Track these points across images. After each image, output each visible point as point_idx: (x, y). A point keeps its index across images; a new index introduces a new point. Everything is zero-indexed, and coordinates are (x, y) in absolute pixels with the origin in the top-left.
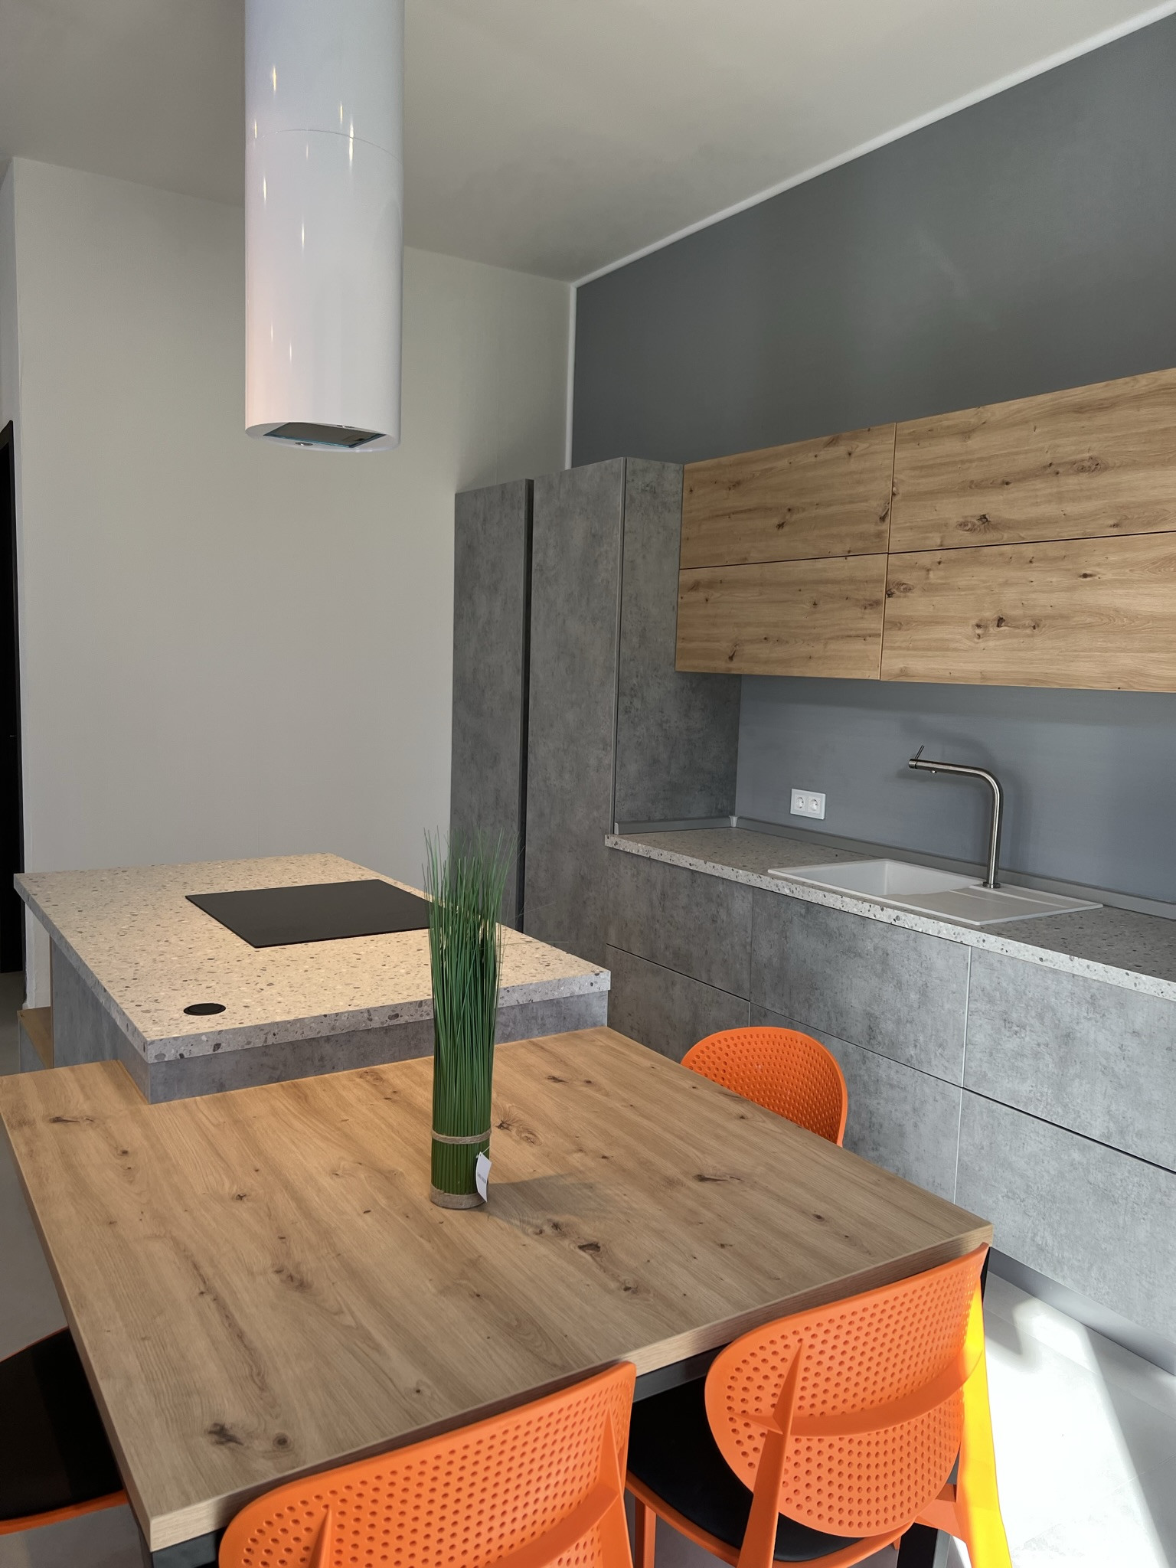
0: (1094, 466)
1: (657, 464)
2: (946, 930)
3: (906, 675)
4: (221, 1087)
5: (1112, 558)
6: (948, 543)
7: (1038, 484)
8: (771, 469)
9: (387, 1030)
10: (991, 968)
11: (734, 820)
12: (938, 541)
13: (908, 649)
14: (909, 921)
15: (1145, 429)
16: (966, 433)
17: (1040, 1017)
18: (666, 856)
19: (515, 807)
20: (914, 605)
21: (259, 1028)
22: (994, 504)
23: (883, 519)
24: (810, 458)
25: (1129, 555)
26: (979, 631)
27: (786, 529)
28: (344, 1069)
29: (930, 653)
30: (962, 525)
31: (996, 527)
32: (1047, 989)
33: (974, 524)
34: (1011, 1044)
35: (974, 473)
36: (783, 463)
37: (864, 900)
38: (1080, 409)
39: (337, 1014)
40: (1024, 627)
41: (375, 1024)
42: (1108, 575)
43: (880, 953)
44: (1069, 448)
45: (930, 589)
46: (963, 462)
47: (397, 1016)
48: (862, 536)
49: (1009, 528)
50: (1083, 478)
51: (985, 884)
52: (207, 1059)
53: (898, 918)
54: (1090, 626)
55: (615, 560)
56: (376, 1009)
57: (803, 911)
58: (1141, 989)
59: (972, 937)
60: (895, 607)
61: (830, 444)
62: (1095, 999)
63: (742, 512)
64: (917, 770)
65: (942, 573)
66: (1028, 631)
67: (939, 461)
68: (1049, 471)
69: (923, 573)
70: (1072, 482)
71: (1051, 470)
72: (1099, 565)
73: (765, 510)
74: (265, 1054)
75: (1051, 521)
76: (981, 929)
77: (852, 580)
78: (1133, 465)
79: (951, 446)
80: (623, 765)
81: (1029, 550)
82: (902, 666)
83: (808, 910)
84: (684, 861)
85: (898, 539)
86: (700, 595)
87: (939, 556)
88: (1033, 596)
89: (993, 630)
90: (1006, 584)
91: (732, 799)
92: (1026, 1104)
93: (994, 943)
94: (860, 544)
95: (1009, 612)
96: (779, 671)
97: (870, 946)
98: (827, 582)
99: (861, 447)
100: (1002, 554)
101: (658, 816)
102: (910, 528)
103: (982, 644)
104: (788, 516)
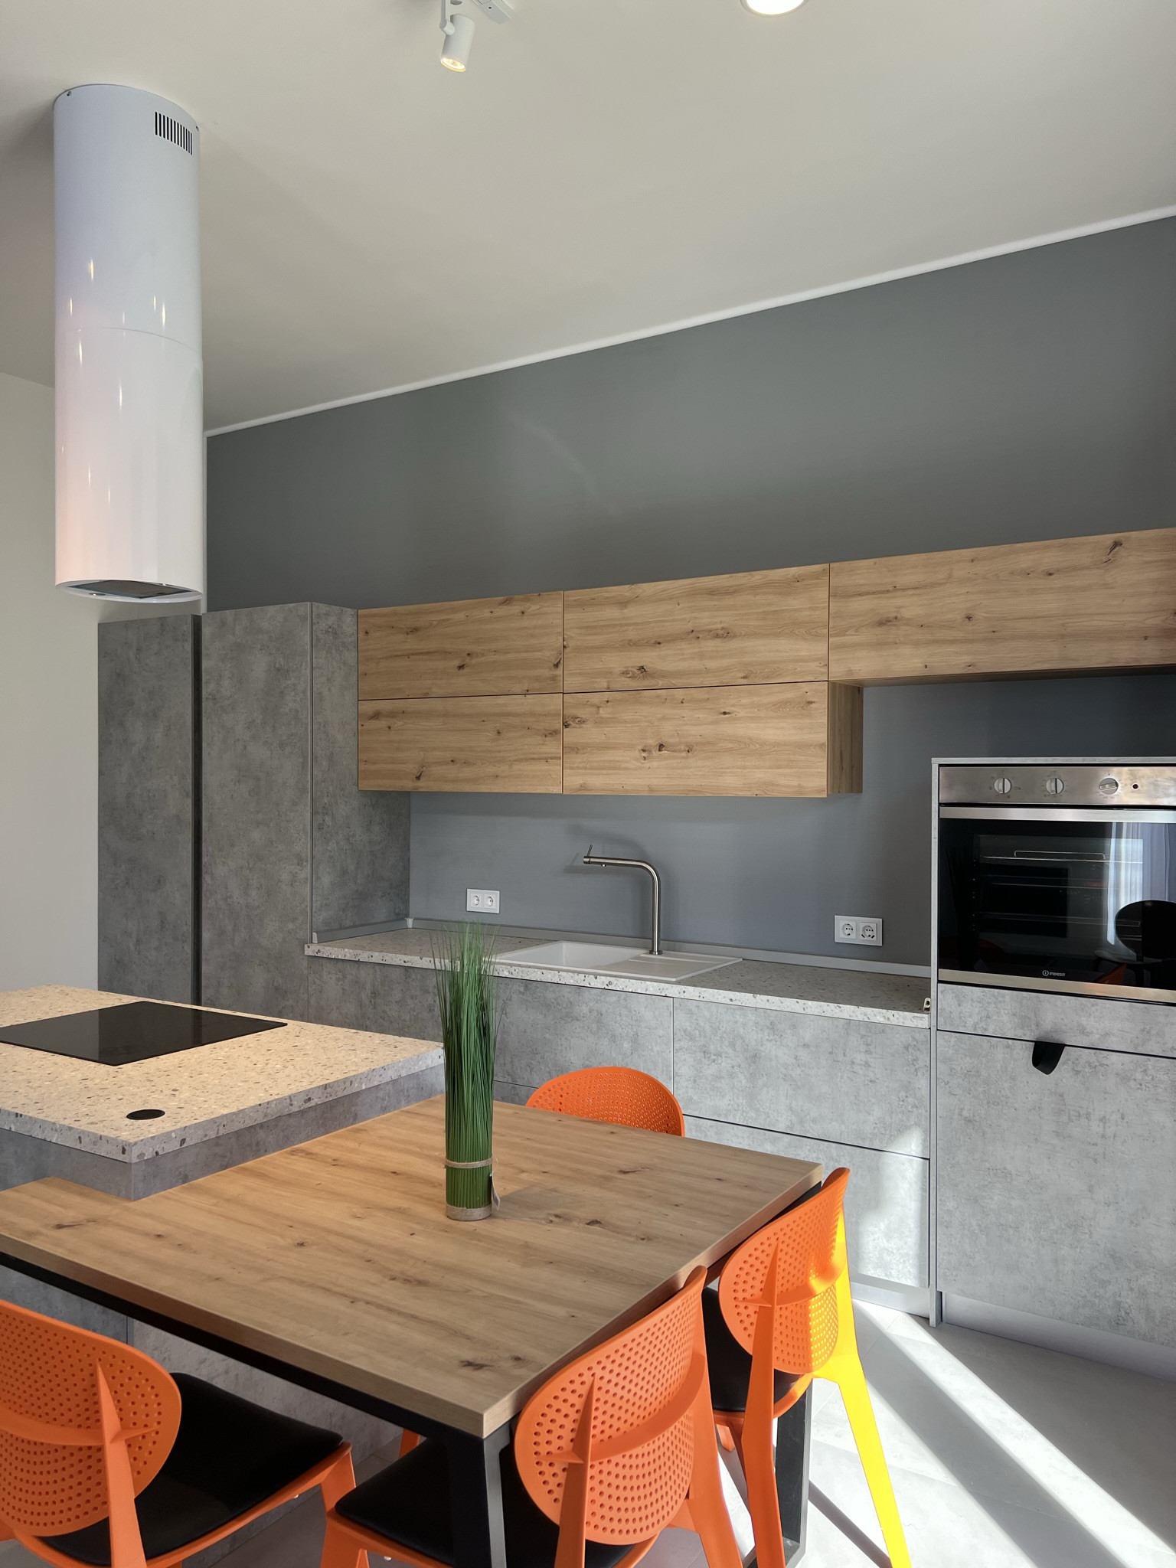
0: (726, 634)
1: (337, 609)
2: (652, 987)
3: (586, 789)
5: (744, 701)
6: (614, 686)
7: (683, 645)
8: (449, 619)
9: (302, 1112)
10: (690, 1012)
11: (410, 922)
12: (605, 685)
13: (585, 768)
14: (620, 984)
15: (761, 610)
16: (624, 603)
17: (732, 1045)
18: (377, 957)
19: (188, 928)
20: (591, 734)
21: (213, 1121)
22: (649, 658)
23: (556, 666)
24: (486, 614)
25: (756, 699)
26: (644, 754)
27: (466, 670)
28: (274, 1151)
29: (604, 772)
30: (625, 673)
31: (652, 676)
32: (736, 1022)
33: (634, 673)
34: (710, 1070)
35: (632, 634)
36: (461, 616)
37: (579, 973)
38: (712, 592)
39: (268, 1102)
40: (680, 751)
41: (295, 1109)
42: (742, 713)
43: (595, 1014)
44: (706, 619)
45: (599, 722)
46: (621, 625)
47: (309, 1099)
48: (537, 679)
49: (663, 677)
50: (718, 642)
51: (652, 952)
52: (176, 1154)
53: (610, 983)
54: (731, 750)
55: (304, 692)
56: (295, 1095)
57: (522, 989)
58: (808, 1011)
59: (674, 990)
60: (571, 736)
61: (503, 603)
62: (773, 1025)
63: (421, 654)
64: (591, 865)
65: (610, 710)
66: (684, 754)
67: (602, 623)
68: (691, 635)
69: (594, 709)
70: (710, 645)
71: (693, 635)
72: (733, 706)
73: (445, 653)
74: (217, 1145)
75: (695, 673)
76: (679, 983)
77: (532, 714)
78: (752, 635)
79: (611, 613)
80: (318, 878)
81: (679, 694)
82: (582, 782)
83: (526, 987)
84: (398, 959)
85: (570, 683)
86: (382, 723)
87: (606, 696)
88: (686, 728)
89: (656, 753)
90: (664, 718)
91: (406, 902)
92: (726, 1116)
93: (692, 992)
94: (537, 685)
95: (667, 740)
96: (468, 788)
97: (585, 1010)
98: (509, 714)
99: (533, 608)
100: (658, 696)
101: (348, 923)
102: (581, 674)
103: (647, 764)
104: (468, 660)
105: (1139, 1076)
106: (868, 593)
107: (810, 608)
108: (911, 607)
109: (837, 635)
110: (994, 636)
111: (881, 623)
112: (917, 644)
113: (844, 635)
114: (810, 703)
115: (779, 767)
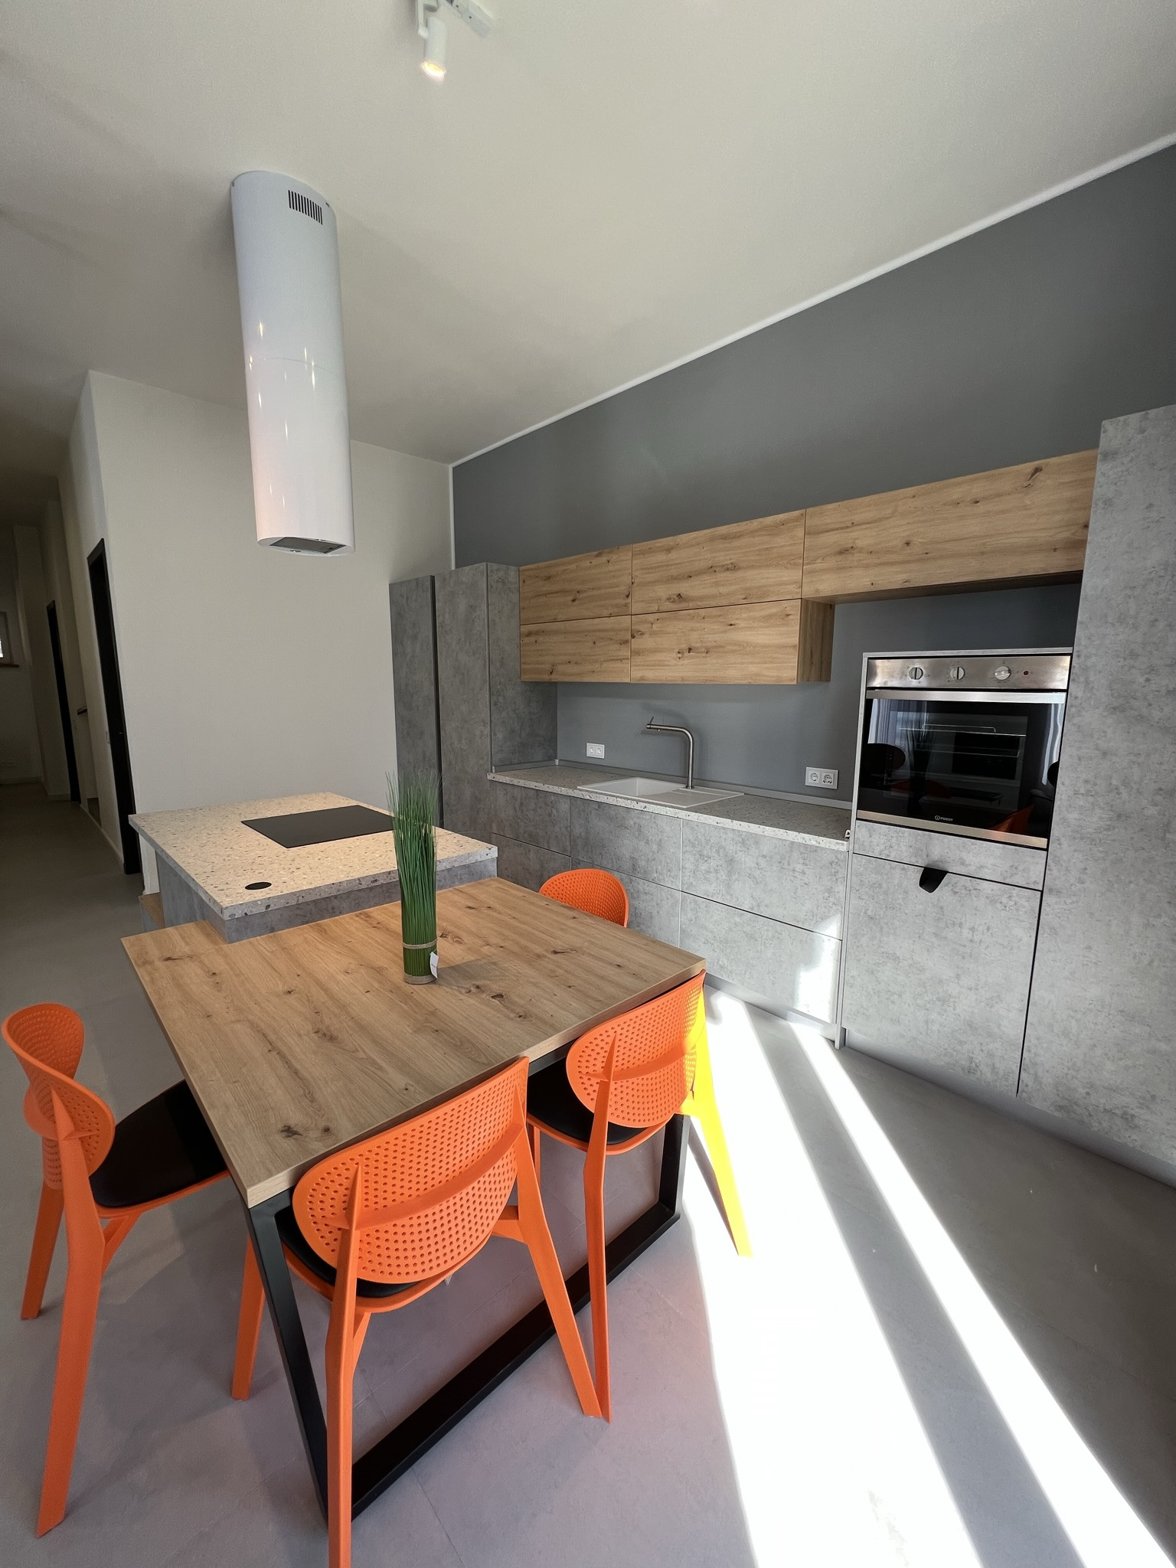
0: (733, 568)
1: (504, 567)
2: (670, 812)
3: (643, 680)
4: (272, 930)
5: (744, 616)
6: (663, 608)
7: (706, 577)
8: (567, 569)
9: (371, 889)
10: (693, 828)
11: (557, 761)
12: (657, 608)
13: (643, 665)
14: (651, 808)
15: (757, 548)
16: (669, 550)
17: (718, 852)
18: (522, 783)
19: (435, 761)
20: (646, 642)
21: (294, 894)
22: (684, 588)
23: (628, 596)
24: (587, 563)
25: (752, 614)
26: (680, 655)
27: (577, 602)
28: (347, 913)
29: (655, 668)
30: (669, 599)
31: (685, 600)
32: (721, 837)
33: (674, 599)
34: (704, 867)
35: (674, 572)
36: (573, 566)
37: (628, 799)
38: (725, 538)
39: (340, 883)
40: (702, 652)
41: (364, 886)
42: (742, 624)
43: (637, 826)
44: (723, 558)
45: (653, 634)
46: (667, 566)
47: (376, 881)
48: (617, 606)
49: (692, 600)
50: (728, 573)
51: (687, 787)
52: (263, 915)
53: (645, 807)
54: (734, 651)
55: (484, 620)
56: (363, 878)
57: (597, 807)
58: (766, 834)
59: (683, 814)
60: (636, 643)
61: (597, 556)
62: (744, 841)
63: (552, 593)
64: (651, 729)
65: (659, 625)
66: (704, 655)
67: (655, 565)
68: (711, 570)
69: (650, 625)
70: (722, 576)
72: (737, 619)
73: (565, 592)
74: (298, 908)
75: (713, 597)
76: (687, 810)
77: (613, 630)
78: (752, 567)
79: (661, 557)
80: (495, 734)
81: (702, 612)
82: (641, 675)
83: (599, 807)
84: (532, 785)
85: (636, 608)
86: (532, 639)
87: (657, 616)
88: (706, 636)
89: (686, 654)
90: (692, 630)
91: (555, 750)
92: (712, 897)
93: (694, 816)
94: (616, 610)
95: (694, 645)
96: (578, 679)
97: (632, 823)
98: (599, 631)
99: (614, 557)
100: (689, 615)
101: (516, 761)
102: (643, 601)
103: (681, 662)
104: (578, 595)
105: (1004, 900)
106: (833, 530)
107: (791, 545)
108: (864, 538)
109: (808, 564)
110: (926, 557)
111: (841, 552)
112: (867, 567)
113: (814, 564)
114: (788, 615)
115: (765, 663)
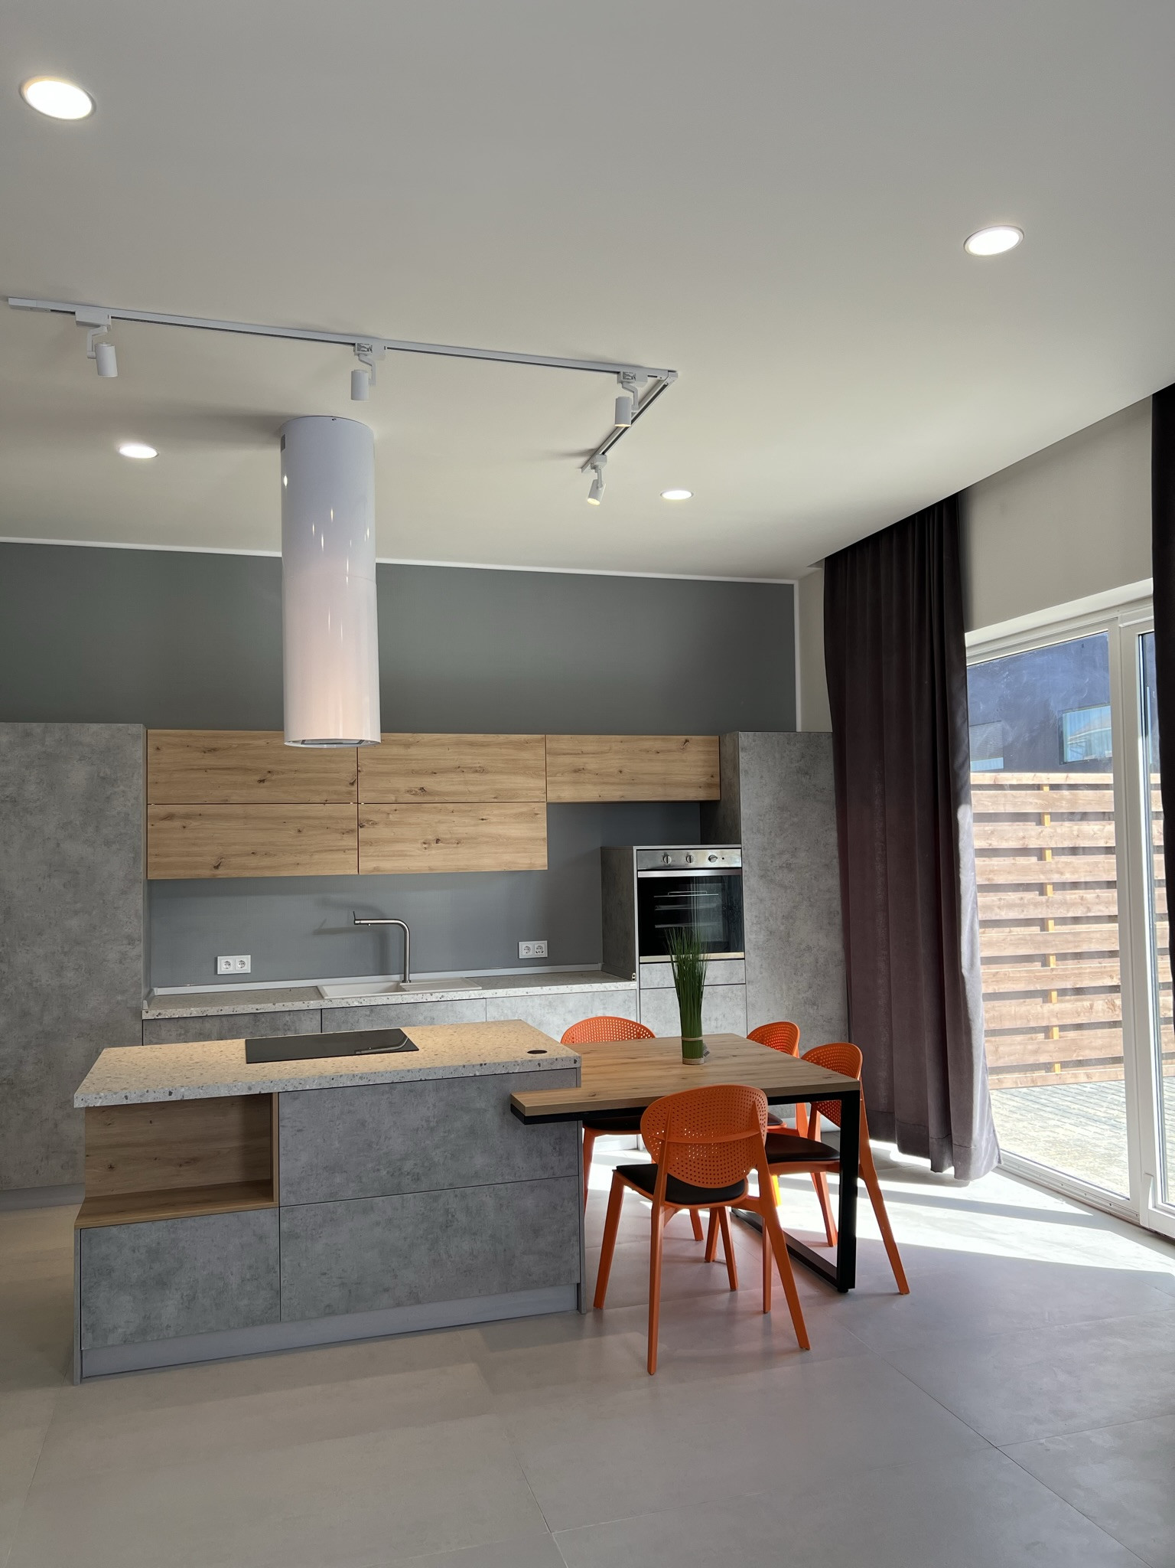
0: (482, 771)
3: (379, 871)
5: (495, 812)
6: (401, 800)
7: (453, 775)
8: (249, 744)
10: (498, 1006)
12: (394, 799)
13: (378, 856)
15: (504, 758)
16: (407, 745)
20: (382, 832)
22: (428, 782)
23: (352, 784)
25: (502, 811)
26: (425, 846)
27: (266, 784)
29: (394, 858)
30: (409, 791)
31: (431, 794)
32: (528, 1006)
33: (416, 792)
35: (414, 766)
36: (262, 742)
38: (472, 744)
40: (452, 843)
44: (468, 760)
45: (389, 824)
46: (406, 760)
48: (335, 792)
49: (438, 795)
50: (477, 775)
54: (487, 842)
60: (365, 833)
63: (220, 769)
65: (398, 816)
66: (455, 845)
67: (390, 757)
68: (458, 770)
69: (385, 815)
70: (472, 777)
71: (459, 769)
72: (488, 815)
73: (246, 770)
75: (462, 793)
77: (330, 818)
78: (501, 773)
81: (451, 806)
82: (375, 866)
85: (363, 797)
86: (176, 823)
87: (395, 806)
88: (456, 828)
89: (434, 845)
90: (439, 822)
94: (335, 797)
95: (441, 836)
96: (268, 874)
98: (308, 818)
100: (435, 808)
102: (374, 791)
103: (427, 852)
104: (269, 775)
106: (568, 754)
107: (535, 760)
108: (592, 764)
109: (551, 776)
110: (633, 782)
111: (576, 771)
112: (595, 784)
113: (555, 776)
114: (537, 814)
115: (519, 852)
